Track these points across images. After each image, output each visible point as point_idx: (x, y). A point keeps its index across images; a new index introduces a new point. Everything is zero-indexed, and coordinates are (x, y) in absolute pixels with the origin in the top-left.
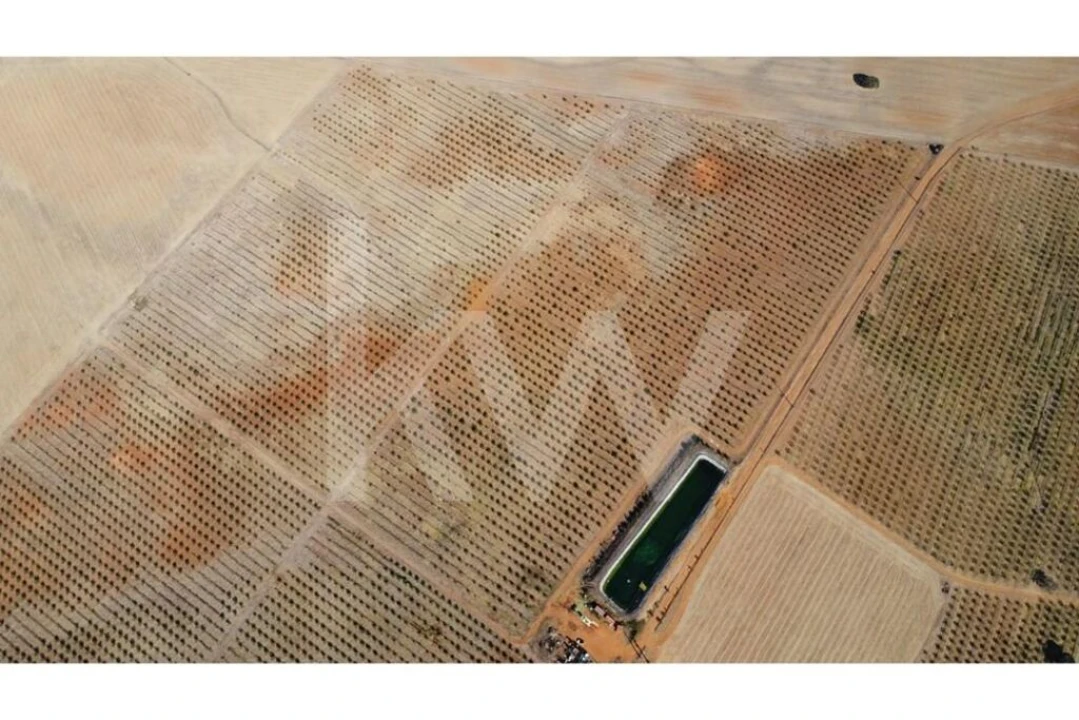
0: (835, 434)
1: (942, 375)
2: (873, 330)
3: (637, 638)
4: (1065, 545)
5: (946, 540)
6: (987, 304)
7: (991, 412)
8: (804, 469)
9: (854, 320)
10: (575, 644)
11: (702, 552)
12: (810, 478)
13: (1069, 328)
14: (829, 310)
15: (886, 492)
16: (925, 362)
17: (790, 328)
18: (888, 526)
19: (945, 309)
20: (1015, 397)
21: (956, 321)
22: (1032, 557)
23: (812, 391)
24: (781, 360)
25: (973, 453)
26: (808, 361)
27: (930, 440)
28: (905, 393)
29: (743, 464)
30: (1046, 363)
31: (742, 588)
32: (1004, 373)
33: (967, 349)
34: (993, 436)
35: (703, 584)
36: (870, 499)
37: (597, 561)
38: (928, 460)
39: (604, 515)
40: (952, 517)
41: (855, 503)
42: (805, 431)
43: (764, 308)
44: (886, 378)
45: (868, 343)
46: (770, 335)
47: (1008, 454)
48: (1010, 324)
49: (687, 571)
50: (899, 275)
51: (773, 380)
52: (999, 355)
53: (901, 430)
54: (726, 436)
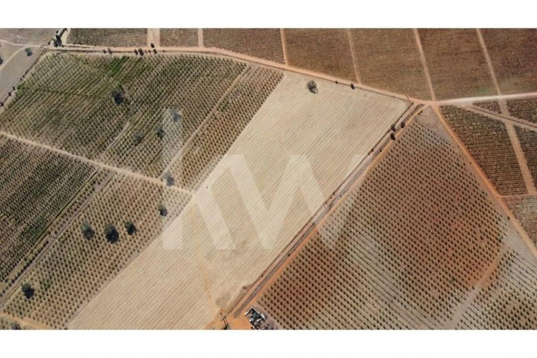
10: (255, 327)
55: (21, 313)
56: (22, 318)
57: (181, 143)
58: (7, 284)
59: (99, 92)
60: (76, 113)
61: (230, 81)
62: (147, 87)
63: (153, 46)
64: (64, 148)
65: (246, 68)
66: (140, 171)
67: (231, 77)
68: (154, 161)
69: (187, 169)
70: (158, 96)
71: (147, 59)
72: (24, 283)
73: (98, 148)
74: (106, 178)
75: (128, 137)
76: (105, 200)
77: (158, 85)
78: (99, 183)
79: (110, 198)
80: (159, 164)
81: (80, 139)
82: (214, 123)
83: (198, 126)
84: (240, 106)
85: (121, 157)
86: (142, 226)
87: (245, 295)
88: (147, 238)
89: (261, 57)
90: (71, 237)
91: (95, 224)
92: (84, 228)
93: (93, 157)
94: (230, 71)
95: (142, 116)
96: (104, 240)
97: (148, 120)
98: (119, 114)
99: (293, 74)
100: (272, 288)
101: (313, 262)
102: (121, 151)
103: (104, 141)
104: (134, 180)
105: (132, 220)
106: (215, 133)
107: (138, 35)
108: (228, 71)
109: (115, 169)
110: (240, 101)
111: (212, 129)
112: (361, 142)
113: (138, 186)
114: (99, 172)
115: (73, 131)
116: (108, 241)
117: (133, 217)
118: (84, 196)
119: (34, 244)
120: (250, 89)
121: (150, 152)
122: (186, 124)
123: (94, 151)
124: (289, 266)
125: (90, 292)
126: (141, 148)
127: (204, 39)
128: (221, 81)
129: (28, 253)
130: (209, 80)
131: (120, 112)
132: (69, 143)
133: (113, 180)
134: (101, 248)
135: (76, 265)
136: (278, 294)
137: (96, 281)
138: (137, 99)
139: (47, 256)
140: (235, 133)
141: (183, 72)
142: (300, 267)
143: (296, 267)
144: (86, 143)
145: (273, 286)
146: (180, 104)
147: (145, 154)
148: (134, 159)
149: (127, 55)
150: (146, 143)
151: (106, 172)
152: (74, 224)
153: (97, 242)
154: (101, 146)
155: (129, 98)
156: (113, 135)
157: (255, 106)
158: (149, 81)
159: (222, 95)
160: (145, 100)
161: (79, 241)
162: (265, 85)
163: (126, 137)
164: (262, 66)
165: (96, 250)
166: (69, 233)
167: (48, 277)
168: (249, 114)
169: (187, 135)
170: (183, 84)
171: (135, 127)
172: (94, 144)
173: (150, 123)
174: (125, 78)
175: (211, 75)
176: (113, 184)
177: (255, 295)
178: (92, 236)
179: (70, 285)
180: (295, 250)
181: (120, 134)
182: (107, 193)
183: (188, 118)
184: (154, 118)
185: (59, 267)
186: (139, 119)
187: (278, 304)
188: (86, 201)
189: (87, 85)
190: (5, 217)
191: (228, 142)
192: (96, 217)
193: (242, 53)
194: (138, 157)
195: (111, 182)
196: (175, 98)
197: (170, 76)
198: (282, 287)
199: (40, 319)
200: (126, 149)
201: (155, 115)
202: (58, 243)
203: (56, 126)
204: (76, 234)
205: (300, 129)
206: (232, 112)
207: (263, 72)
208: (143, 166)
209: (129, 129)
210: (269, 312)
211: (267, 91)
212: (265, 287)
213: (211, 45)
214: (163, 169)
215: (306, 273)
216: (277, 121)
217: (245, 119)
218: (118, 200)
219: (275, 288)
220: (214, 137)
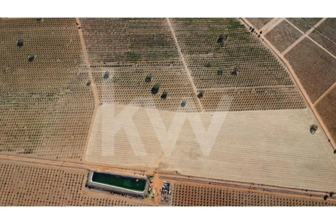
0: (69, 146)
1: (38, 124)
2: (30, 148)
3: (152, 175)
4: (77, 81)
5: (88, 108)
6: (10, 120)
7: (46, 108)
8: (83, 151)
9: (28, 155)
10: (162, 192)
11: (119, 168)
12: (85, 148)
13: (11, 96)
14: (26, 163)
15: (81, 127)
16: (36, 130)
17: (37, 173)
18: (90, 123)
19: (15, 130)
20: (39, 104)
21: (18, 126)
22: (84, 87)
23: (57, 158)
24: (50, 171)
25: (60, 109)
26: (47, 163)
27: (60, 121)
28: (48, 132)
29: (89, 168)
30: (25, 99)
31: (125, 153)
32: (32, 109)
33: (27, 120)
34: (53, 106)
35: (129, 164)
36: (85, 130)
37: (137, 197)
38: (67, 119)
39: (122, 202)
40: (81, 109)
41: (87, 134)
42: (71, 155)
43: (33, 184)
44: (45, 139)
45: (35, 148)
46: (42, 178)
47: (57, 101)
48: (15, 112)
49: (127, 170)
50: (7, 147)
51: (58, 171)
52: (26, 111)
53: (60, 129)
54: (82, 177)
55: (96, 80)
56: (94, 82)
57: (223, 85)
58: (103, 65)
59: (216, 29)
60: (198, 28)
61: (277, 83)
62: (238, 48)
63: (261, 33)
64: (177, 37)
65: (292, 86)
66: (194, 78)
67: (279, 82)
68: (204, 80)
69: (213, 99)
70: (237, 56)
71: (252, 36)
72: (108, 71)
73: (189, 51)
74: (178, 66)
75: (205, 60)
76: (168, 74)
77: (243, 51)
78: (174, 65)
79: (171, 75)
80: (204, 84)
81: (187, 40)
82: (247, 93)
83: (239, 87)
84: (268, 99)
85: (193, 64)
86: (169, 100)
87: (174, 175)
88: (165, 106)
89: (305, 89)
90: (141, 73)
91: (154, 79)
92: (149, 76)
93: (184, 53)
94: (282, 79)
95: (221, 57)
96: (150, 88)
97: (222, 61)
98: (213, 47)
99: (311, 112)
100: (187, 186)
101: (216, 200)
102: (196, 62)
103: (195, 51)
104: (188, 79)
105: (169, 93)
106: (243, 98)
107: (260, 22)
108: (281, 78)
109: (186, 66)
110: (270, 97)
111: (243, 95)
112: (305, 180)
113: (186, 83)
114: (179, 61)
115: (188, 34)
116: (151, 91)
117: (170, 92)
118: (163, 63)
119: (127, 61)
120: (282, 97)
121: (206, 75)
122: (235, 80)
123: (186, 50)
124: (204, 187)
125: (124, 101)
126: (205, 70)
127: (288, 53)
128: (273, 79)
129: (121, 62)
130: (268, 72)
131: (215, 46)
132: (181, 37)
133: (180, 70)
134: (146, 90)
135: (131, 85)
136: (186, 192)
137: (130, 100)
138: (227, 48)
139: (126, 71)
140: (251, 108)
141: (260, 57)
142: (208, 194)
143: (207, 191)
144: (187, 44)
145: (188, 186)
146: (242, 69)
147: (204, 74)
148: (197, 71)
149: (246, 25)
150: (209, 69)
151: (181, 64)
152: (147, 70)
153: (147, 86)
154: (191, 51)
155: (225, 44)
156: (201, 52)
157: (275, 106)
158: (241, 46)
159: (266, 85)
160: (230, 52)
161: (142, 78)
162: (291, 103)
163: (205, 59)
164: (300, 93)
165: (143, 88)
166: (142, 71)
167: (118, 79)
168: (267, 107)
169: (230, 85)
170: (254, 63)
171: (213, 59)
172: (190, 48)
173: (221, 64)
174: (233, 34)
175: (272, 72)
176: (178, 71)
177: (177, 180)
178: (148, 82)
179: (121, 90)
180: (215, 185)
181: (204, 55)
182: (172, 72)
183: (239, 79)
184: (225, 63)
185: (125, 79)
186: (219, 57)
187: (181, 196)
188: (161, 66)
189: (215, 22)
190: (129, 40)
191: (243, 107)
192: (158, 76)
193: (298, 77)
194: (200, 72)
195: (178, 70)
196: (244, 64)
197: (253, 53)
198: (191, 191)
199: (99, 90)
200: (199, 63)
201: (226, 62)
202: (135, 70)
203: (185, 25)
204: (144, 74)
205: (283, 140)
206: (261, 97)
207: (298, 96)
208: (197, 77)
209: (209, 57)
210: (174, 193)
211: (289, 106)
212: (184, 182)
213: (288, 59)
214: (203, 88)
215: (208, 200)
216: (277, 124)
217: (263, 107)
218: (172, 79)
219: (188, 188)
220: (240, 99)
